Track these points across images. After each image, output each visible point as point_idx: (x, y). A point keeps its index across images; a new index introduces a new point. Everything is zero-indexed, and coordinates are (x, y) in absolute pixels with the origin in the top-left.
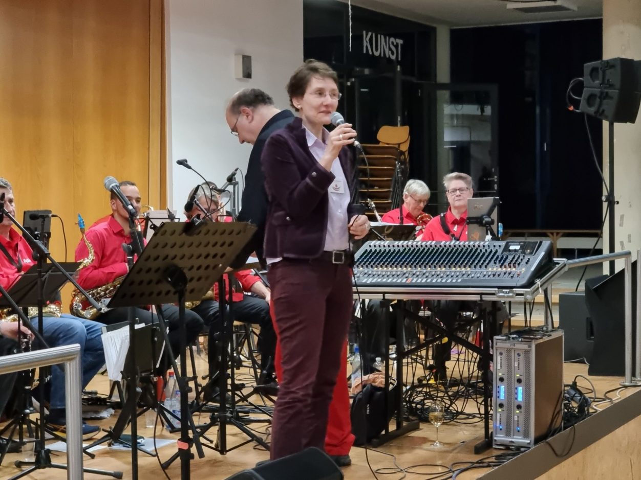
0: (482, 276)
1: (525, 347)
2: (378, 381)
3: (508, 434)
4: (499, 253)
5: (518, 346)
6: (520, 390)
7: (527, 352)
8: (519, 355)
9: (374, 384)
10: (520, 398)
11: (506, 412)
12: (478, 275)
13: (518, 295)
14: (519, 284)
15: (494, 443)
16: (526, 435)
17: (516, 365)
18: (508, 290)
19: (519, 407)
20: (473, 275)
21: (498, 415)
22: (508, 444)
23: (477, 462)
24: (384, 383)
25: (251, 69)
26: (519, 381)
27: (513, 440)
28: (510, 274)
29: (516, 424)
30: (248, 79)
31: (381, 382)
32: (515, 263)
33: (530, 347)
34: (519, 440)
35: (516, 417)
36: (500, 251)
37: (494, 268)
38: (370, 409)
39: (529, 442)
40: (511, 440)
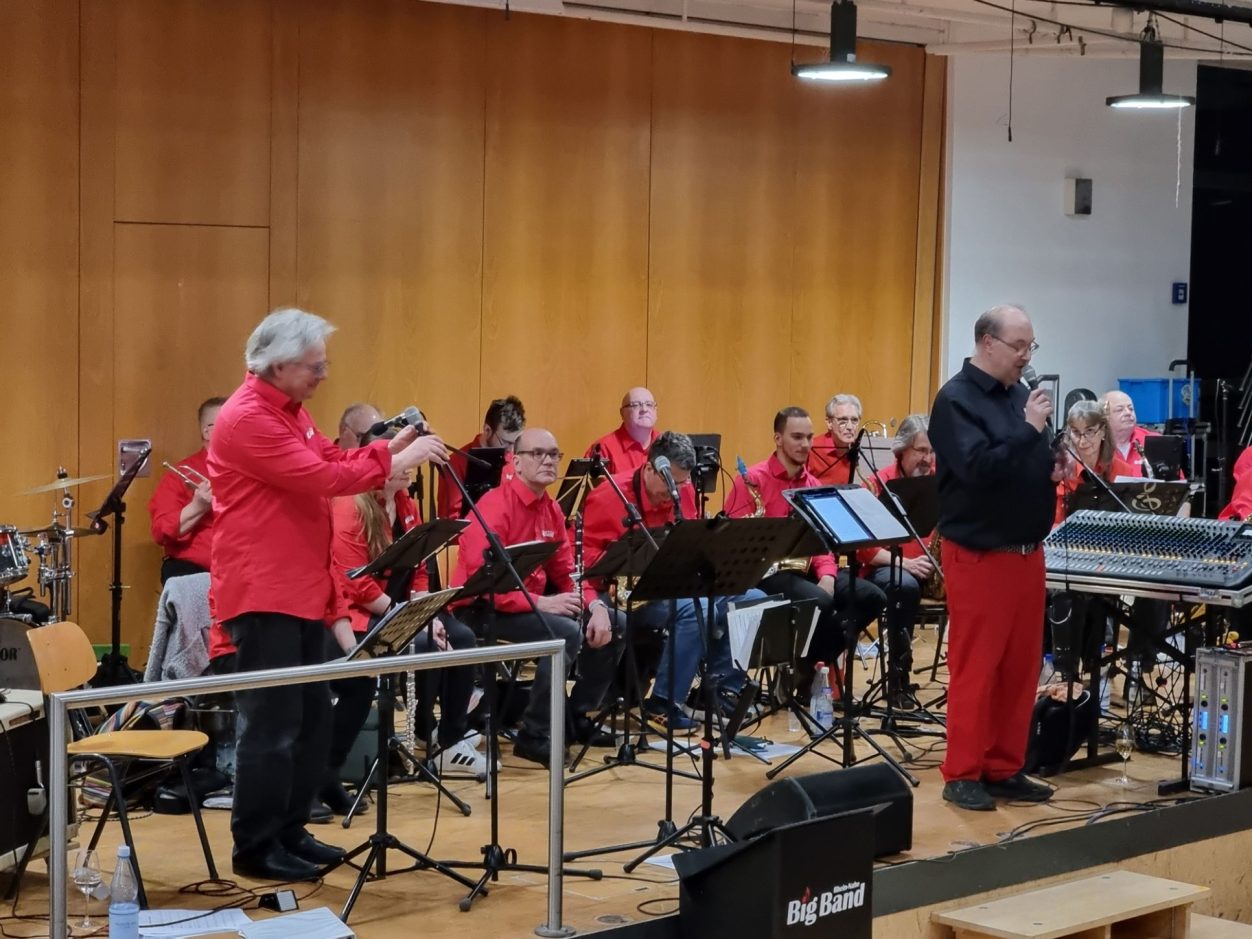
0: (1190, 569)
1: (1231, 664)
2: (1060, 693)
3: (1209, 774)
4: (1227, 541)
5: (1222, 662)
6: (1226, 718)
7: (1235, 672)
8: (1226, 674)
9: (1054, 697)
10: (1225, 729)
11: (1207, 746)
12: (1185, 568)
13: (1224, 597)
14: (1230, 584)
15: (1191, 784)
16: (1230, 778)
17: (1222, 687)
18: (1213, 591)
19: (1223, 741)
20: (1179, 567)
21: (1199, 749)
22: (1206, 786)
24: (1066, 696)
25: (1090, 201)
26: (1225, 707)
27: (1214, 782)
28: (1225, 568)
29: (1219, 761)
30: (1085, 216)
31: (1063, 696)
32: (1239, 556)
33: (1237, 664)
34: (1220, 782)
35: (1219, 753)
36: (1231, 534)
37: (1212, 560)
38: (1041, 729)
39: (1231, 786)
40: (1210, 781)
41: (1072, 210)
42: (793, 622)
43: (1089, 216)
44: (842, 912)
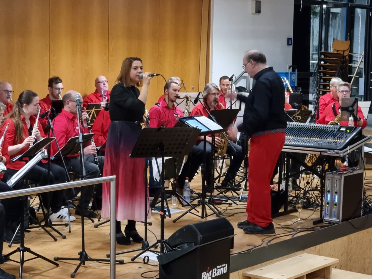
0: (323, 143)
1: (339, 177)
2: (275, 188)
3: (330, 217)
4: (335, 132)
5: (336, 177)
6: (337, 197)
7: (340, 180)
8: (337, 181)
9: (273, 190)
10: (336, 201)
11: (330, 206)
12: (321, 142)
13: (337, 153)
14: (338, 148)
15: (324, 220)
16: (338, 218)
17: (335, 185)
18: (332, 151)
19: (336, 205)
20: (319, 142)
21: (327, 208)
22: (329, 221)
23: (310, 228)
24: (277, 189)
26: (336, 193)
27: (332, 220)
28: (336, 143)
29: (334, 213)
30: (258, 14)
31: (276, 189)
32: (340, 138)
33: (341, 177)
34: (334, 219)
35: (334, 209)
36: (336, 130)
37: (331, 140)
39: (339, 221)
40: (331, 219)
41: (254, 12)
42: (176, 163)
43: (260, 14)
44: (220, 275)
